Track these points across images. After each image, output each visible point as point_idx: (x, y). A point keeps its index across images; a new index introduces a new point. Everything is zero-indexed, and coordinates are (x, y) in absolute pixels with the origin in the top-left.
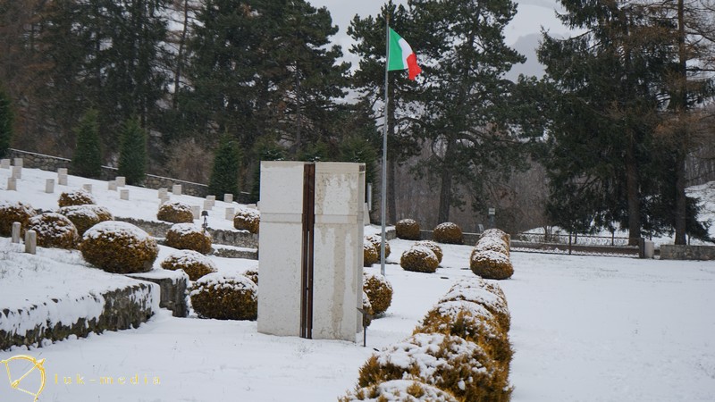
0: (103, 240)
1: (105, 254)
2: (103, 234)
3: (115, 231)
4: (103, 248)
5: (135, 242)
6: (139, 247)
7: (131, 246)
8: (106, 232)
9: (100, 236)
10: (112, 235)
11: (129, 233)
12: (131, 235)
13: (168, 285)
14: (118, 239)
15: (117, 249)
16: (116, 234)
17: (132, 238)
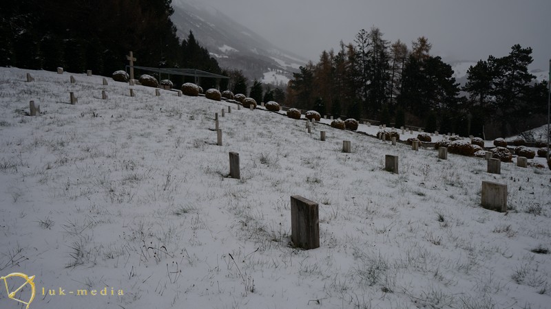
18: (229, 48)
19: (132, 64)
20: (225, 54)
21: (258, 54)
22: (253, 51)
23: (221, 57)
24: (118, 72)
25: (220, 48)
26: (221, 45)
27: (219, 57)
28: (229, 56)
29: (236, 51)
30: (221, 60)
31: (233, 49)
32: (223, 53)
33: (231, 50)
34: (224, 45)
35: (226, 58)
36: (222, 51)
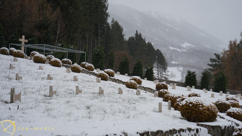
0: (187, 105)
1: (188, 112)
2: (187, 103)
3: (193, 101)
4: (187, 109)
5: (203, 106)
6: (205, 109)
7: (201, 108)
8: (189, 102)
9: (186, 104)
10: (191, 103)
11: (200, 102)
12: (201, 103)
13: (219, 129)
14: (193, 105)
15: (193, 110)
16: (193, 102)
17: (202, 104)
18: (189, 45)
20: (185, 49)
21: (210, 48)
22: (207, 46)
23: (182, 51)
25: (182, 45)
26: (183, 43)
27: (180, 51)
28: (187, 50)
29: (194, 46)
30: (181, 53)
31: (191, 45)
32: (183, 48)
33: (190, 46)
34: (185, 43)
35: (185, 51)
36: (183, 47)
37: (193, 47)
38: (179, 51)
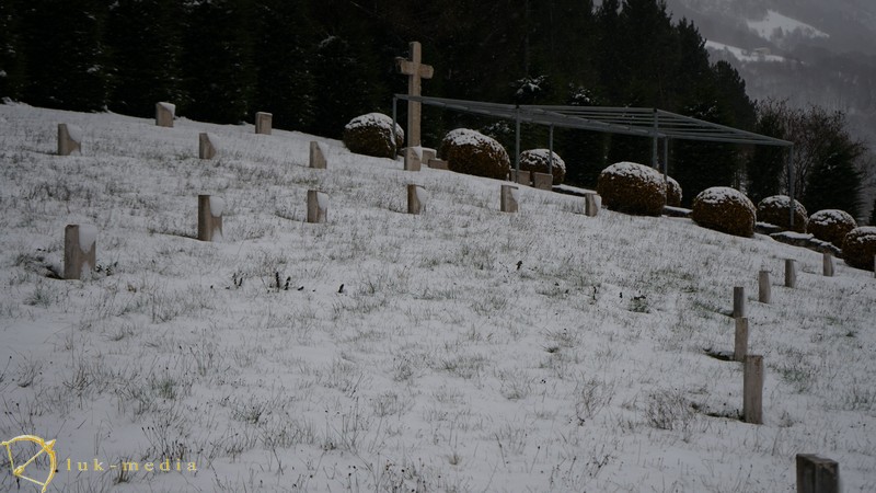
18: (789, 25)
19: (415, 88)
20: (771, 47)
23: (755, 58)
24: (364, 119)
25: (752, 25)
26: (759, 13)
27: (748, 59)
28: (787, 56)
29: (818, 33)
30: (754, 72)
31: (805, 26)
32: (762, 42)
33: (798, 31)
34: (770, 12)
35: (776, 63)
36: (761, 35)
37: (812, 36)
38: (741, 58)
